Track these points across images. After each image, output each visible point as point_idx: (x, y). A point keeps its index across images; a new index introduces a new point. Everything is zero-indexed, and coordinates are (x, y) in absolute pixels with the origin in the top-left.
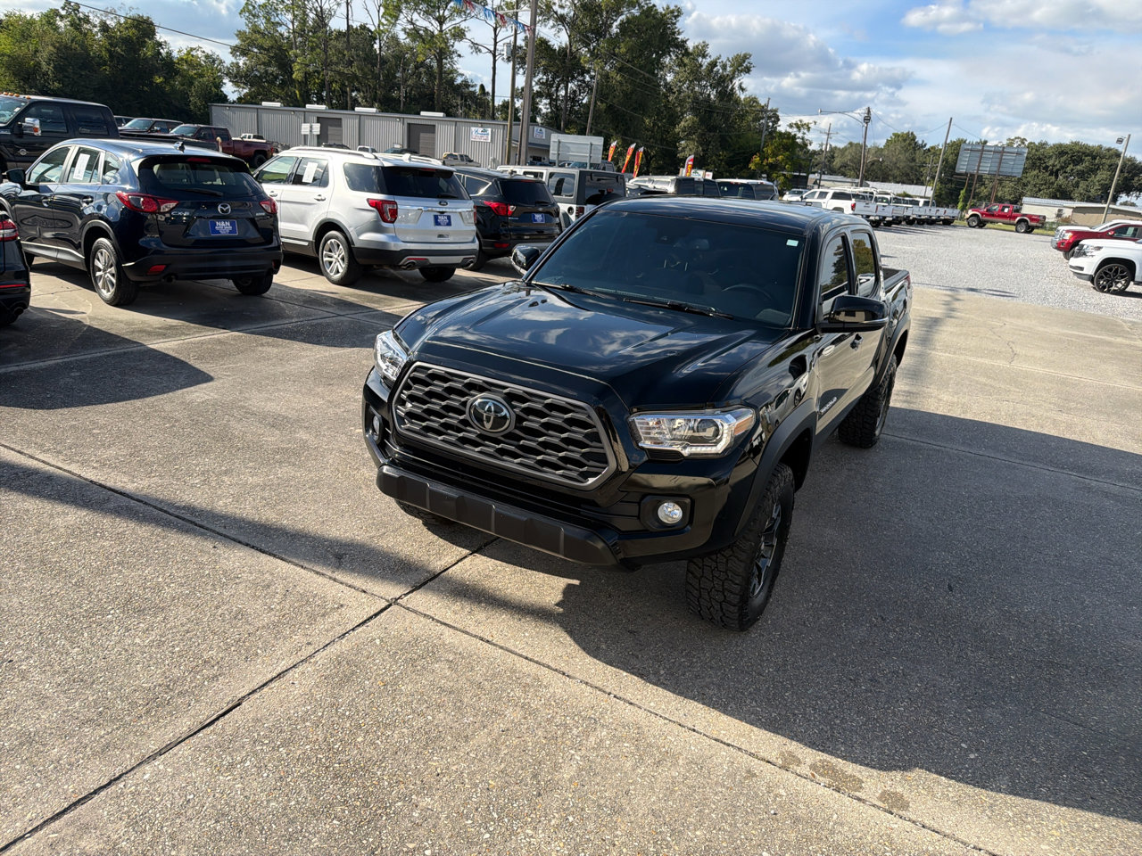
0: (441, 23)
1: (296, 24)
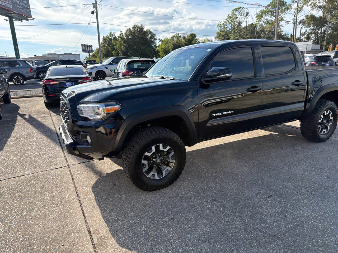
1: (232, 27)
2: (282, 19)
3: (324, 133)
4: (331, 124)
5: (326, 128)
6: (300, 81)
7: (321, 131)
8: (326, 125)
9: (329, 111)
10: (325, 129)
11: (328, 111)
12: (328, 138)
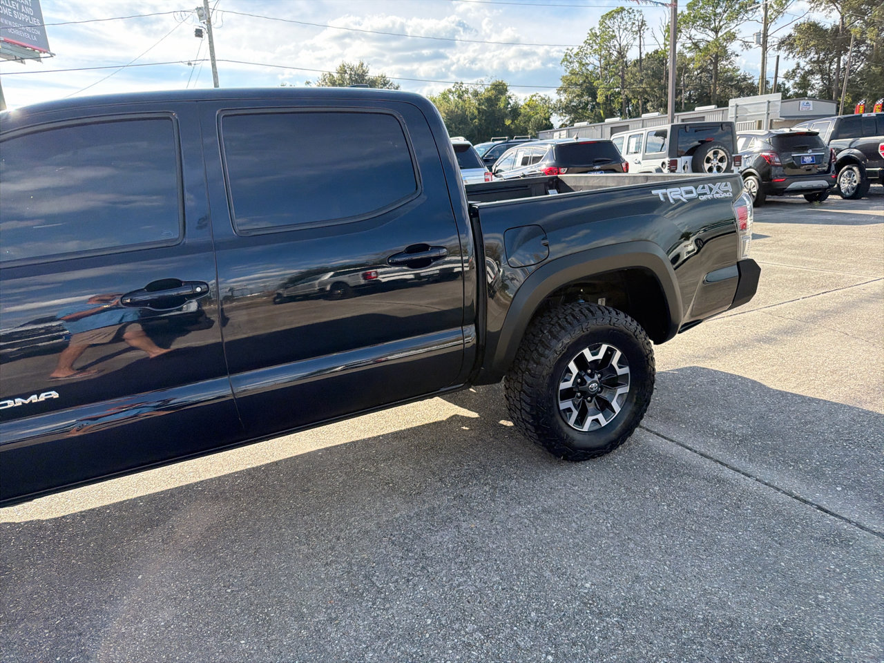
0: (717, 32)
1: (602, 61)
2: (731, 37)
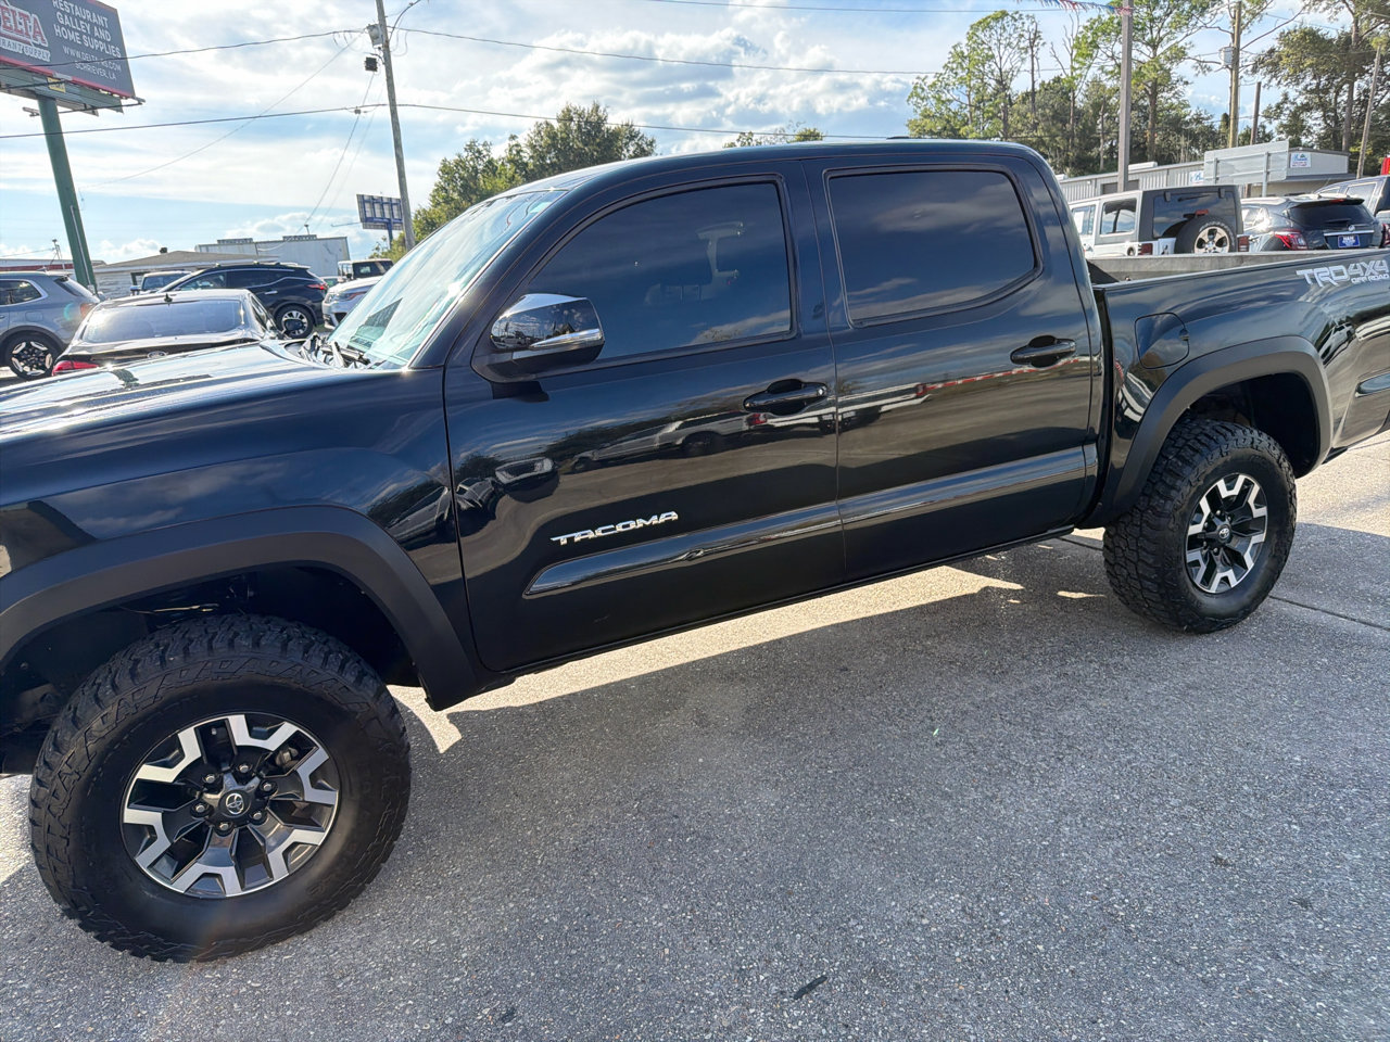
2: (1179, 55)
3: (1225, 588)
4: (1259, 538)
5: (1236, 560)
6: (1060, 341)
7: (1208, 579)
8: (1235, 544)
9: (1241, 478)
10: (1227, 566)
11: (1236, 477)
12: (1247, 611)
